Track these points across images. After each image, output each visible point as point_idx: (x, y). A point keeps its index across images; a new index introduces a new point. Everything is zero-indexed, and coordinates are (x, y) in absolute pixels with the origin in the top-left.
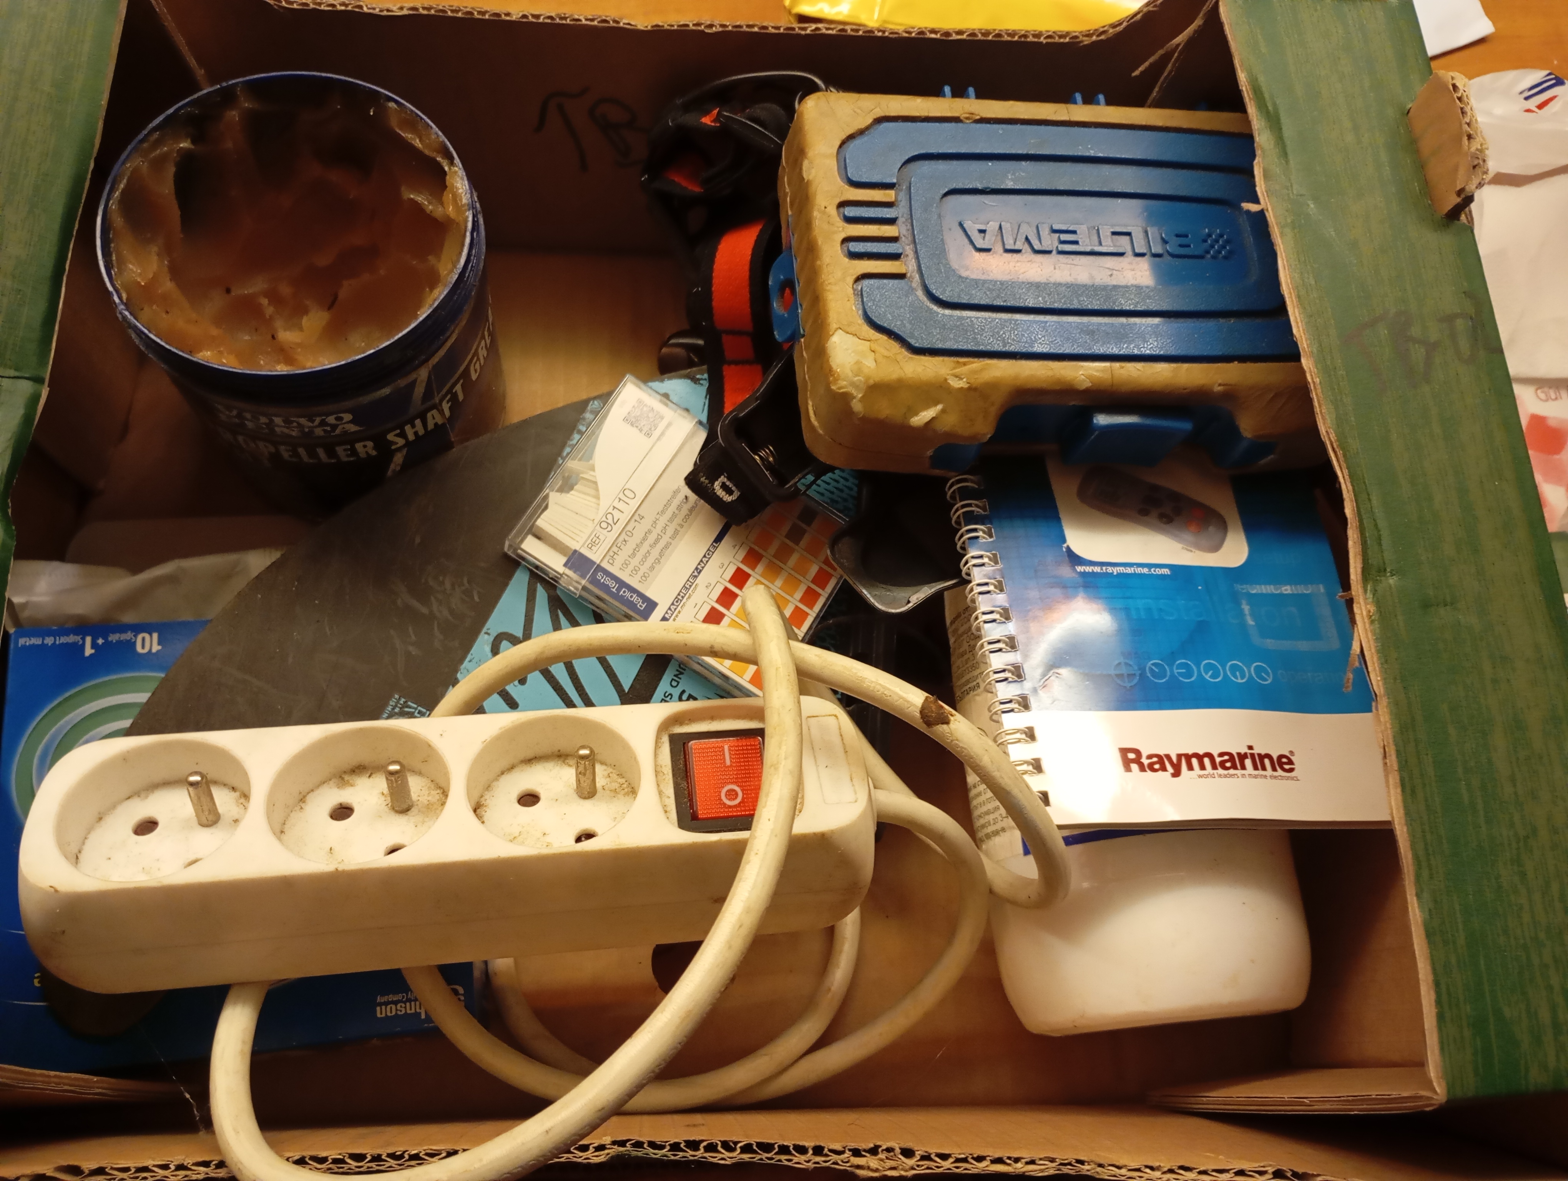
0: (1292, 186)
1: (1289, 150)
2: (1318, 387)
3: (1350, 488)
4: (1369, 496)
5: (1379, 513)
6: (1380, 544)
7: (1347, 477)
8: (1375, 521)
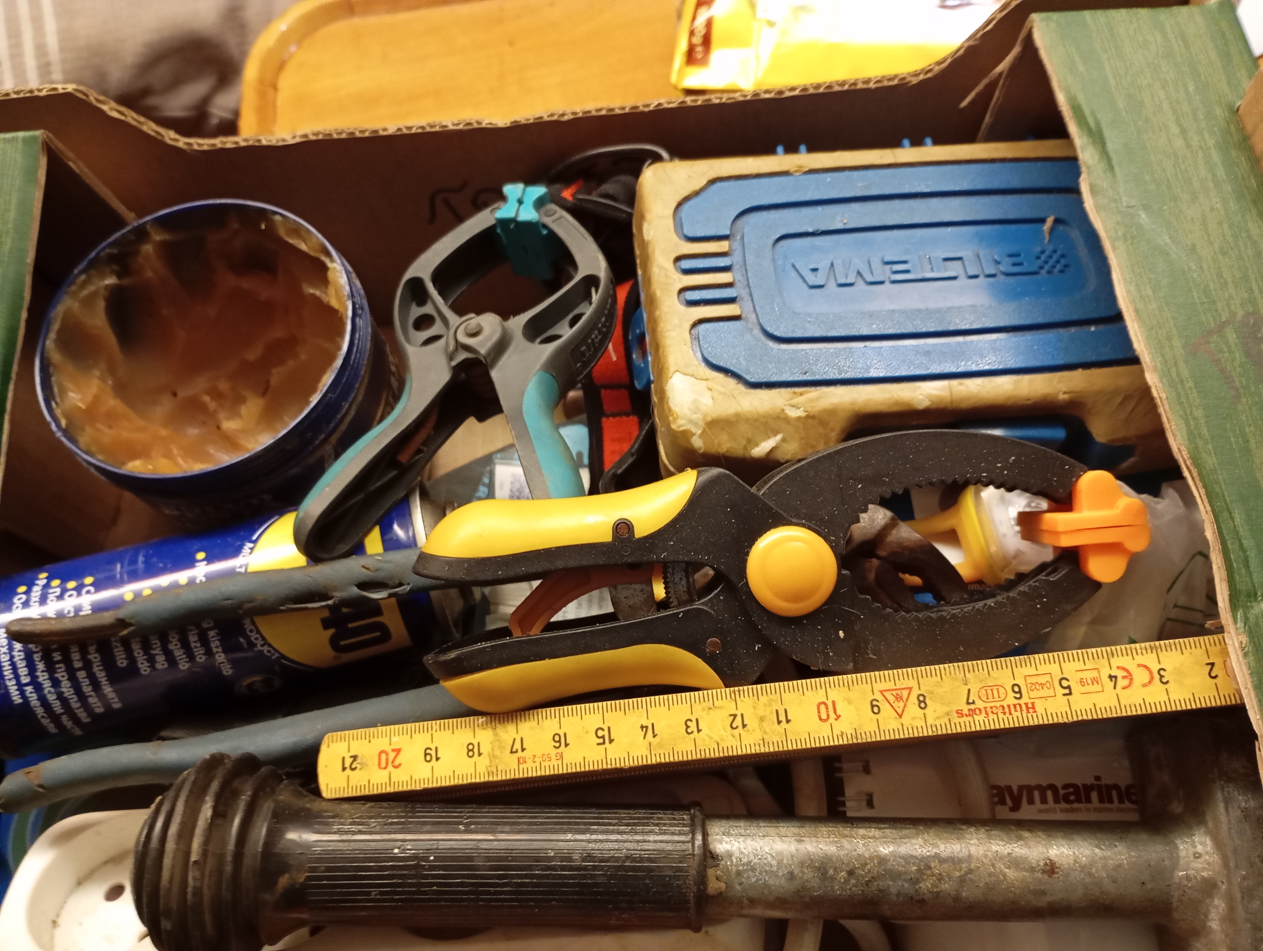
0: (1120, 198)
1: (1115, 163)
2: (1165, 402)
3: (1209, 508)
4: (1230, 513)
5: (1243, 531)
6: (1247, 565)
7: (1204, 497)
8: (1240, 540)
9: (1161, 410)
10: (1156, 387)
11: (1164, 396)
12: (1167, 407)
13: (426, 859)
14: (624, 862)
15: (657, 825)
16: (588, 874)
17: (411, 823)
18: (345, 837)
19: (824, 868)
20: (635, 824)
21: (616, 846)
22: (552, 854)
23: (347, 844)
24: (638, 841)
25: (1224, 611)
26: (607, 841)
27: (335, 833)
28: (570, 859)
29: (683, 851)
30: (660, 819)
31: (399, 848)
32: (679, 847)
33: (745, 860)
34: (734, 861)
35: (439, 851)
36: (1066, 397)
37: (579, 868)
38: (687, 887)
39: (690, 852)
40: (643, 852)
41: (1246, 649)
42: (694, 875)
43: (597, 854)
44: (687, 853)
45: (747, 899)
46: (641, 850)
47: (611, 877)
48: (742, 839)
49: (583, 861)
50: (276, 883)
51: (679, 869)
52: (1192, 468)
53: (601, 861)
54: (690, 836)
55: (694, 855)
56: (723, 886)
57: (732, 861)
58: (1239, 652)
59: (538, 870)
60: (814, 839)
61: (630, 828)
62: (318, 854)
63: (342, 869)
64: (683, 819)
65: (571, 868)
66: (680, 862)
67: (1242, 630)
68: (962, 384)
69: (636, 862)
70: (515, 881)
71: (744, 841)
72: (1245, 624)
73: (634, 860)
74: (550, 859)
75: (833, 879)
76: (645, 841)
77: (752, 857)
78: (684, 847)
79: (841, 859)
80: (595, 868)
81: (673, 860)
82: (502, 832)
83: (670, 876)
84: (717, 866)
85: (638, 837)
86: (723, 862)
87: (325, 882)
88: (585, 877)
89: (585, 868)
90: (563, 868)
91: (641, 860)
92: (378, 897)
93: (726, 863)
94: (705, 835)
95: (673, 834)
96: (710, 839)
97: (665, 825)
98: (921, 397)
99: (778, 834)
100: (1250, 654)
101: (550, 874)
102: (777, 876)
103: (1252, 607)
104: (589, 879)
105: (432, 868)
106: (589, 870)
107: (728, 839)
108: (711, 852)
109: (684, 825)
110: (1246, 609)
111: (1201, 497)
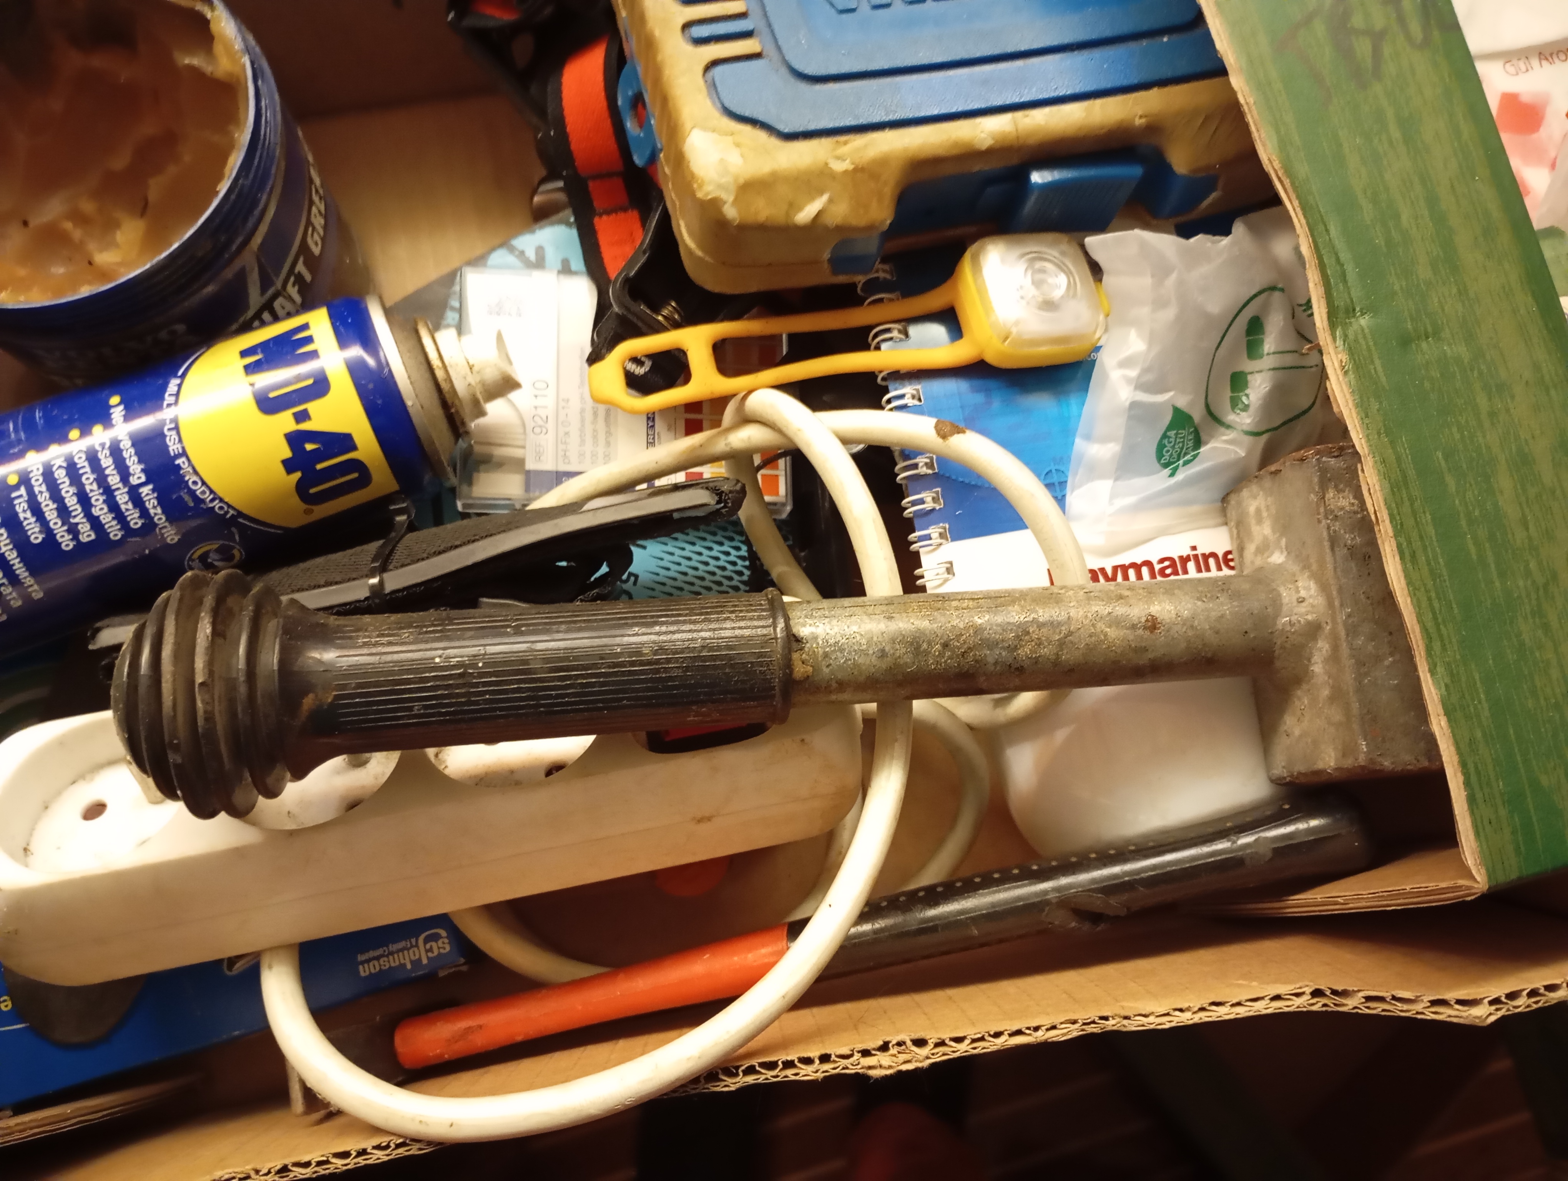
2: (1254, 108)
3: (1303, 221)
4: (1325, 226)
5: (1340, 244)
6: (1345, 281)
7: (1298, 210)
8: (1336, 254)
9: (1249, 119)
10: (1242, 92)
11: (1251, 100)
12: (1255, 112)
13: (475, 666)
14: (700, 652)
15: (732, 612)
16: (662, 668)
17: (449, 630)
18: (374, 650)
19: (918, 643)
20: (707, 613)
21: (689, 636)
22: (619, 650)
23: (378, 657)
24: (714, 630)
25: (1322, 331)
26: (678, 631)
27: (361, 647)
28: (639, 653)
29: (765, 635)
30: (735, 606)
31: (440, 657)
32: (760, 631)
33: (832, 641)
34: (821, 642)
35: (487, 657)
36: (1143, 121)
37: (649, 663)
38: (772, 673)
39: (773, 636)
40: (720, 641)
41: (1346, 367)
42: (778, 659)
43: (668, 646)
44: (768, 637)
45: (837, 682)
46: (718, 639)
47: (687, 669)
48: (827, 620)
49: (655, 655)
50: (300, 704)
51: (761, 655)
52: (1283, 179)
53: (674, 654)
54: (771, 620)
55: (776, 638)
56: (810, 669)
57: (818, 644)
58: (1339, 372)
59: (604, 668)
60: (904, 615)
61: (703, 617)
62: (345, 670)
63: (377, 684)
64: (761, 605)
65: (642, 663)
66: (762, 647)
67: (1341, 348)
68: (1027, 116)
69: (713, 652)
70: (579, 681)
71: (829, 623)
72: (1344, 342)
73: (711, 649)
74: (618, 655)
75: (927, 653)
76: (721, 629)
77: (839, 638)
78: (765, 631)
79: (935, 633)
80: (668, 661)
81: (754, 646)
82: (558, 632)
83: (752, 663)
84: (802, 649)
85: (713, 626)
86: (808, 645)
87: (357, 700)
88: (657, 671)
89: (657, 662)
90: (633, 663)
91: (719, 648)
92: (422, 711)
93: (812, 646)
94: (787, 620)
95: (751, 619)
96: (792, 623)
97: (741, 611)
98: (983, 135)
99: (865, 613)
100: (1350, 373)
101: (618, 671)
102: (868, 655)
103: (1351, 323)
104: (664, 672)
105: (482, 675)
106: (662, 663)
107: (811, 622)
108: (794, 635)
109: (763, 610)
110: (1345, 326)
111: (1294, 210)
